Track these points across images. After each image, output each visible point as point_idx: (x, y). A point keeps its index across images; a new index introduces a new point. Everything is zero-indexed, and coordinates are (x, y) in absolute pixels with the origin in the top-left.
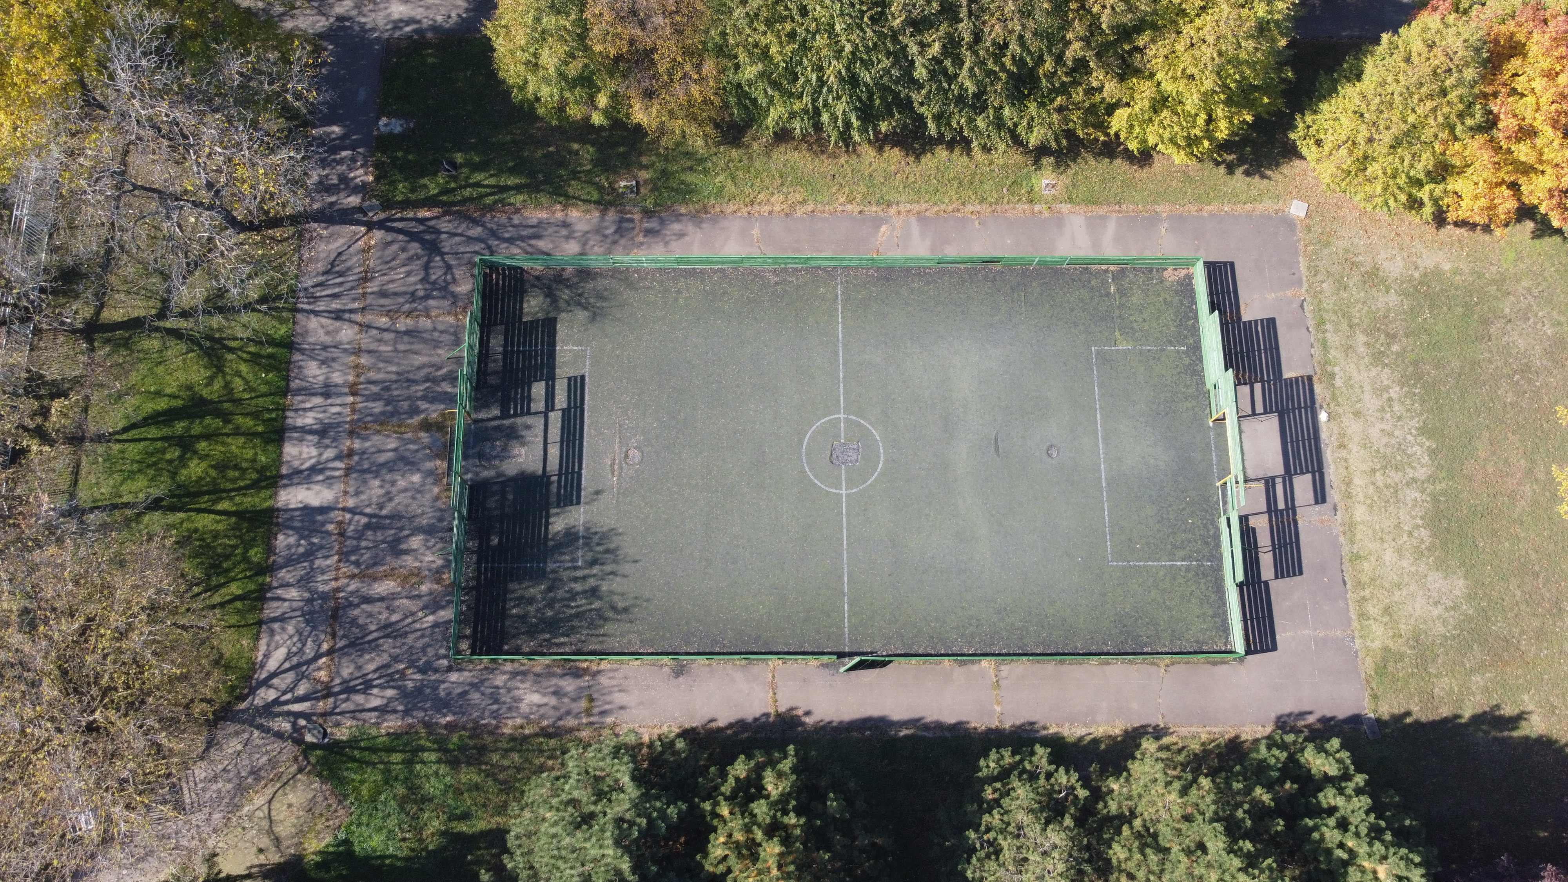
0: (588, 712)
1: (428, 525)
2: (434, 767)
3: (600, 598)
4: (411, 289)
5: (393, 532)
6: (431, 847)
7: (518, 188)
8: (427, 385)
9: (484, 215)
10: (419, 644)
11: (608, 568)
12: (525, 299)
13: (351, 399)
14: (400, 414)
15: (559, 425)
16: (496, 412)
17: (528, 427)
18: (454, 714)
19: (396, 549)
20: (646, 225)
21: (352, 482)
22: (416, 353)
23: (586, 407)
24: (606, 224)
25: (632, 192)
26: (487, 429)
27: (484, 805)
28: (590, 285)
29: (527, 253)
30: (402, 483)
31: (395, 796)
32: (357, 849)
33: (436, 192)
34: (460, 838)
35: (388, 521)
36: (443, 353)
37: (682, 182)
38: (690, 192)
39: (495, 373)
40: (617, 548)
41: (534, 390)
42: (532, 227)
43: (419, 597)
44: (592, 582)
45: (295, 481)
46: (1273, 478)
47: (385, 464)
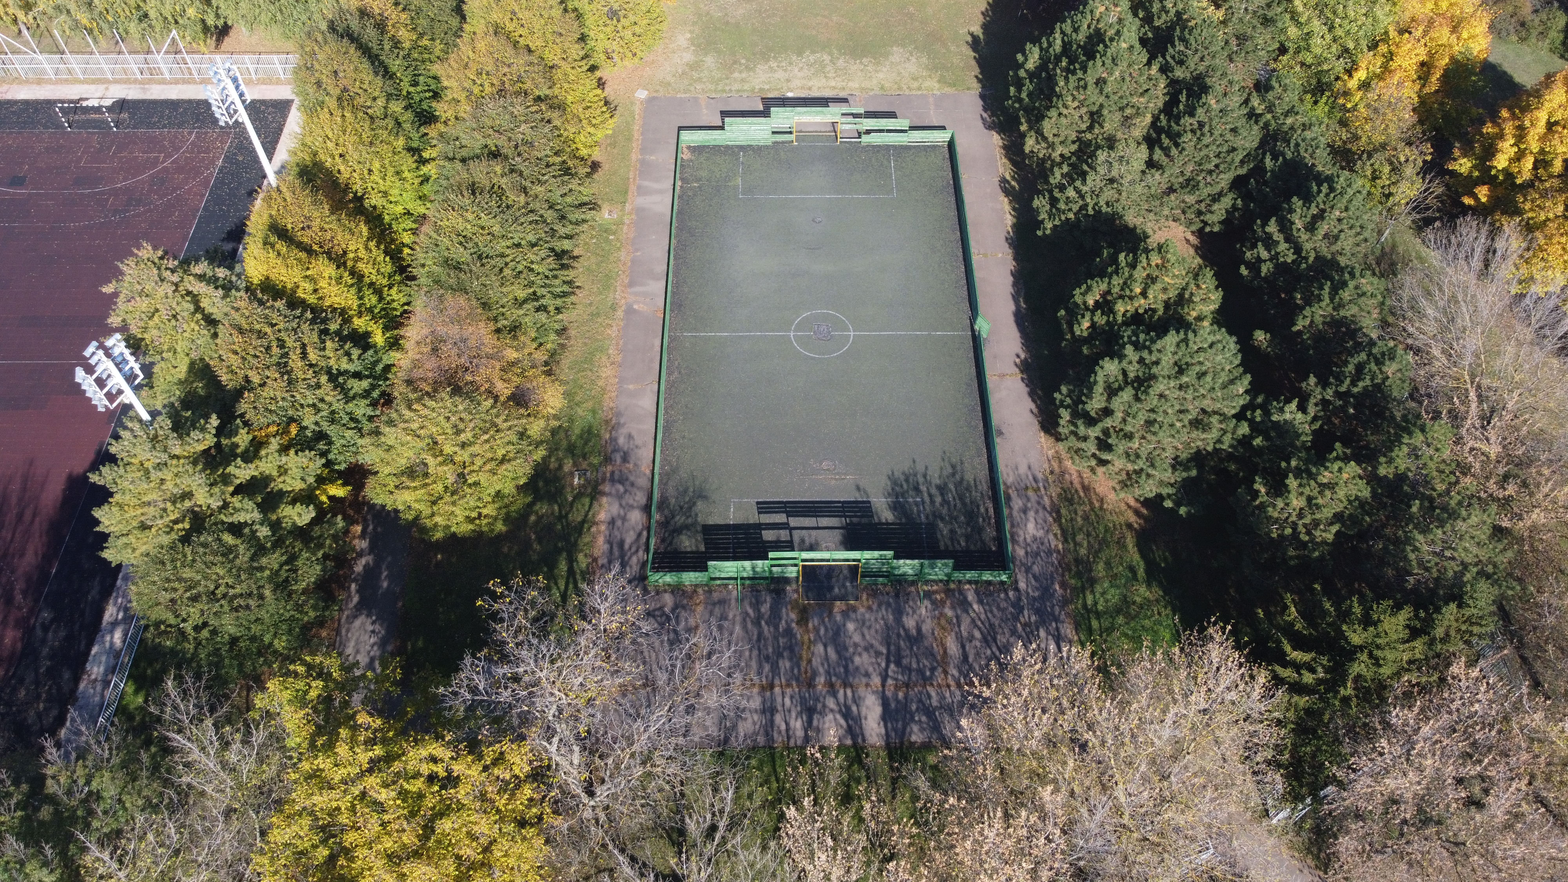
0: (1037, 490)
1: (894, 614)
2: (1098, 596)
3: (946, 484)
5: (902, 642)
6: (1161, 593)
7: (571, 560)
8: (763, 623)
10: (998, 614)
11: (921, 480)
12: (683, 549)
13: (777, 690)
14: (791, 645)
15: (801, 519)
18: (1053, 583)
19: (916, 639)
20: (619, 460)
21: (857, 680)
23: (785, 500)
24: (614, 492)
25: (585, 474)
27: (1121, 557)
28: (673, 501)
30: (857, 638)
31: (1126, 623)
34: (1149, 573)
35: (892, 647)
36: (733, 613)
38: (590, 431)
40: (904, 474)
41: (769, 538)
42: (612, 548)
43: (957, 617)
44: (934, 491)
45: (858, 730)
47: (838, 652)
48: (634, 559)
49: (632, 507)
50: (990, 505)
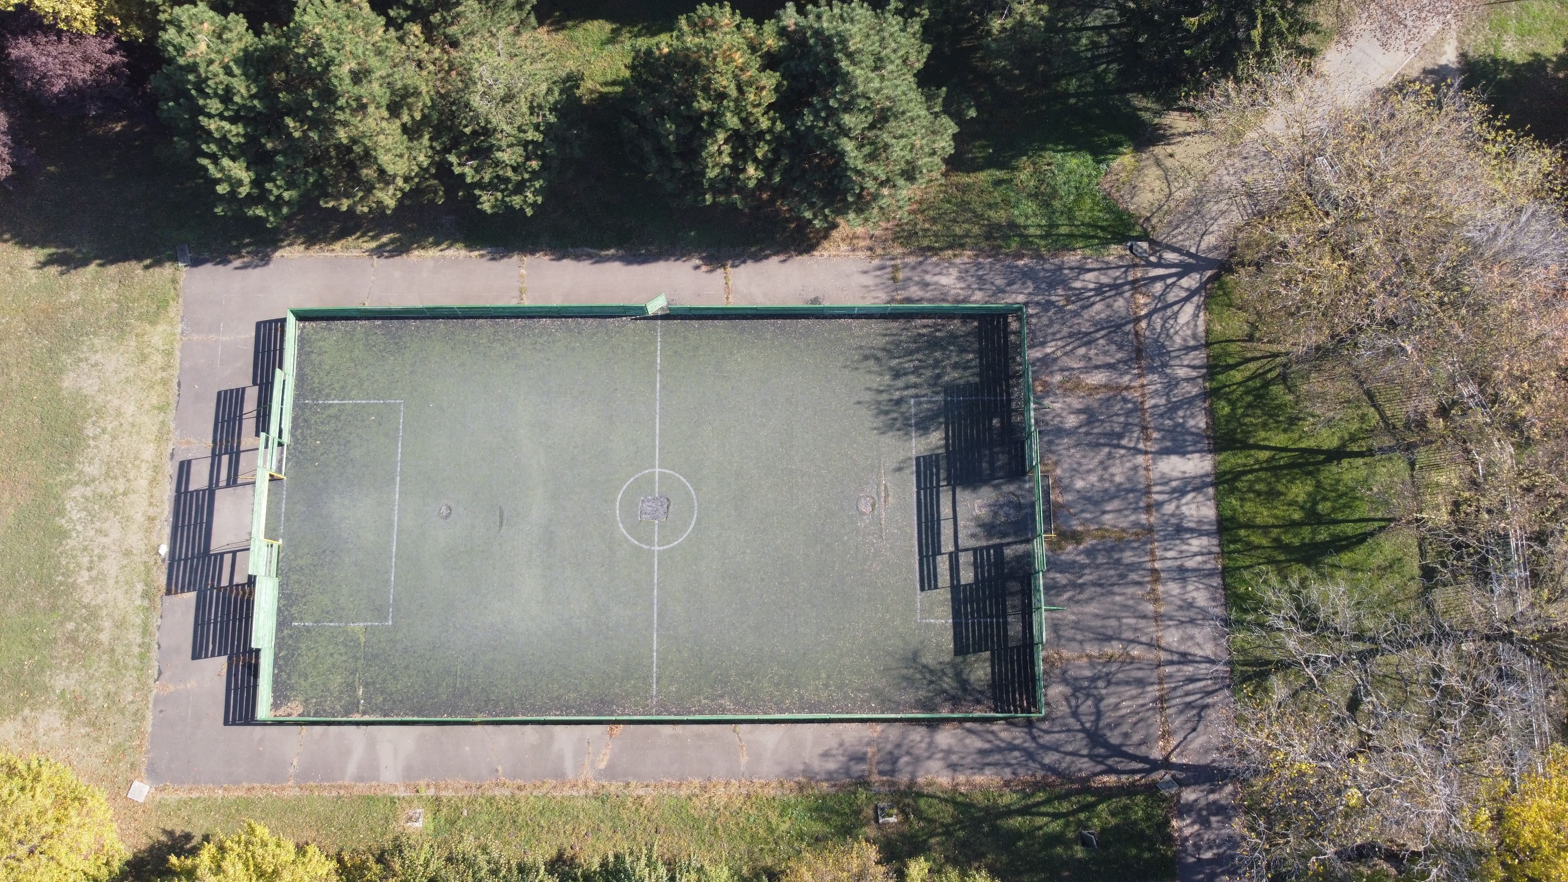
0: (895, 268)
1: (1062, 437)
2: (1029, 222)
3: (891, 369)
4: (1112, 689)
5: (1095, 431)
6: (1025, 158)
7: (1009, 812)
8: (1080, 581)
9: (1043, 777)
10: (1056, 327)
11: (885, 396)
12: (989, 677)
13: (1157, 565)
14: (1105, 550)
15: (943, 538)
16: (1008, 552)
17: (973, 536)
18: (1017, 266)
19: (1090, 415)
20: (864, 767)
21: (1142, 480)
22: (1097, 616)
23: (917, 557)
24: (909, 769)
25: (883, 809)
26: (1015, 534)
27: (982, 191)
28: (922, 694)
29: (993, 732)
30: (1093, 478)
31: (1061, 199)
32: (1089, 157)
33: (1100, 807)
34: (1001, 166)
35: (1102, 441)
36: (1069, 615)
37: (826, 821)
38: (817, 810)
39: (1012, 594)
40: (877, 416)
41: (972, 575)
42: (989, 764)
43: (1062, 370)
44: (900, 383)
45: (1198, 481)
46: (228, 485)
47: (1112, 498)
48: (1004, 735)
49: (931, 744)
50: (919, 322)
